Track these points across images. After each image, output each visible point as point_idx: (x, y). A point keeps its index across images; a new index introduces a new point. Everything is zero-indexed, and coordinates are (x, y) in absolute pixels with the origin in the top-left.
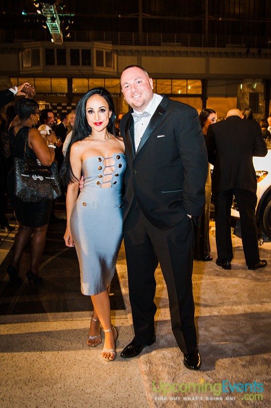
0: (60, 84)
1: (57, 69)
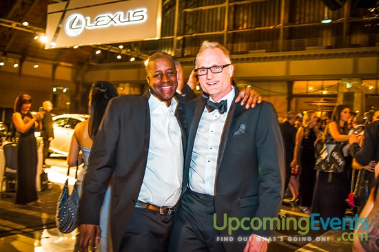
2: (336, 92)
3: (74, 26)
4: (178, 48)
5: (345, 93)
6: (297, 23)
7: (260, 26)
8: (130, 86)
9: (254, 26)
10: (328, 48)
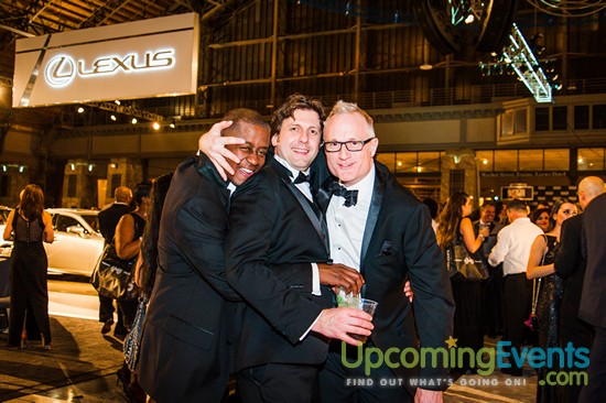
0: (558, 157)
1: (551, 135)
2: (437, 169)
3: (58, 74)
4: (201, 103)
5: (451, 170)
6: (379, 68)
7: (325, 72)
8: (127, 163)
9: (315, 71)
10: (423, 104)
